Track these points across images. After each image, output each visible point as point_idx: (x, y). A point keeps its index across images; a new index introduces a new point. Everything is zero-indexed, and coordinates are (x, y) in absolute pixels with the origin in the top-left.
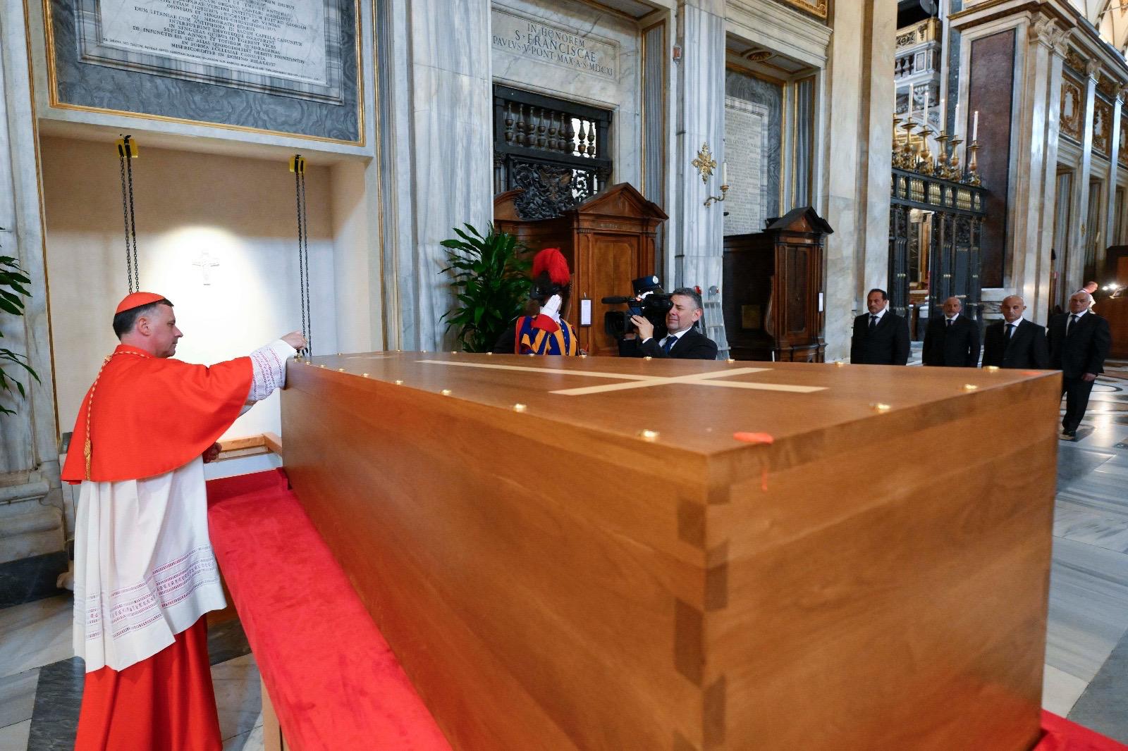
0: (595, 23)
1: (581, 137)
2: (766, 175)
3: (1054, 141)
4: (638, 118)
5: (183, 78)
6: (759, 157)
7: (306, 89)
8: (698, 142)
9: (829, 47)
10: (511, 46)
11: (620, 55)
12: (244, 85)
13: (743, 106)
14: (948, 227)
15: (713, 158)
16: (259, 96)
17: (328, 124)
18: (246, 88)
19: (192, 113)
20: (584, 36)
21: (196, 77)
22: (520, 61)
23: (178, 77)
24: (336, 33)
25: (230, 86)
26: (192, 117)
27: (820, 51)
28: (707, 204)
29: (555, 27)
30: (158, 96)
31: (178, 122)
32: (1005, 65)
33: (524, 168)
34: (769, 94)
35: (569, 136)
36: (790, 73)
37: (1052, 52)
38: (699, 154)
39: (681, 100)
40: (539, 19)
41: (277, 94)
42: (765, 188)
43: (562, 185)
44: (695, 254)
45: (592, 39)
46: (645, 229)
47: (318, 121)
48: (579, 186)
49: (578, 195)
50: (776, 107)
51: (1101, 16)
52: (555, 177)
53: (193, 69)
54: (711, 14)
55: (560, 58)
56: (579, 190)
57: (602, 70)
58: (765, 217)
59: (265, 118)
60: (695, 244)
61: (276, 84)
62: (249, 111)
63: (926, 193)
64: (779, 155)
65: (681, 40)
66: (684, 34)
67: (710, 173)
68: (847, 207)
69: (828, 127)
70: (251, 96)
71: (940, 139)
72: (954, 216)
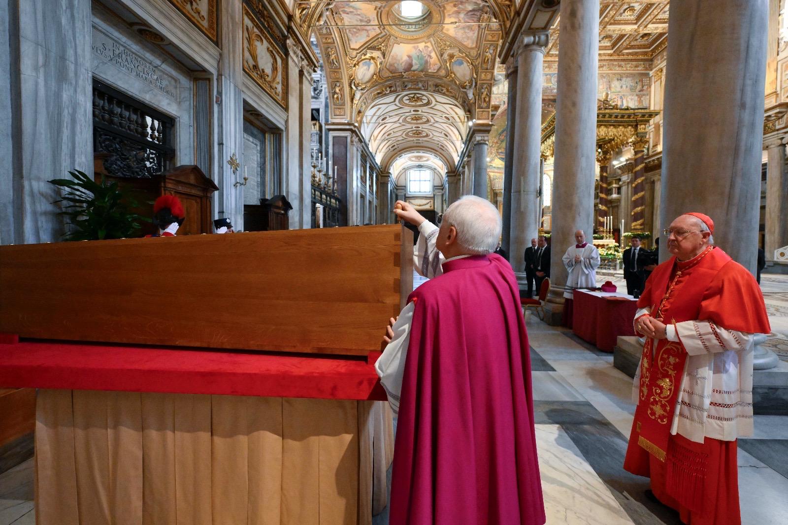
0: (163, 62)
1: (153, 128)
2: (259, 176)
3: (359, 185)
4: (192, 128)
6: (256, 166)
8: (230, 152)
9: (287, 122)
10: (99, 52)
11: (180, 87)
13: (248, 138)
14: (329, 213)
20: (156, 67)
22: (106, 65)
27: (283, 122)
28: (235, 185)
29: (133, 53)
32: (344, 150)
33: (109, 140)
34: (260, 136)
35: (145, 126)
36: (269, 128)
37: (357, 150)
38: (231, 158)
39: (221, 126)
40: (122, 43)
42: (259, 183)
43: (139, 157)
44: (229, 212)
45: (161, 71)
46: (205, 193)
48: (151, 160)
49: (151, 165)
50: (263, 143)
51: (369, 141)
52: (133, 150)
54: (236, 86)
55: (138, 75)
56: (151, 163)
57: (167, 92)
63: (321, 197)
64: (265, 167)
65: (220, 93)
66: (222, 90)
67: (237, 169)
68: (296, 198)
69: (287, 159)
71: (325, 175)
72: (330, 209)
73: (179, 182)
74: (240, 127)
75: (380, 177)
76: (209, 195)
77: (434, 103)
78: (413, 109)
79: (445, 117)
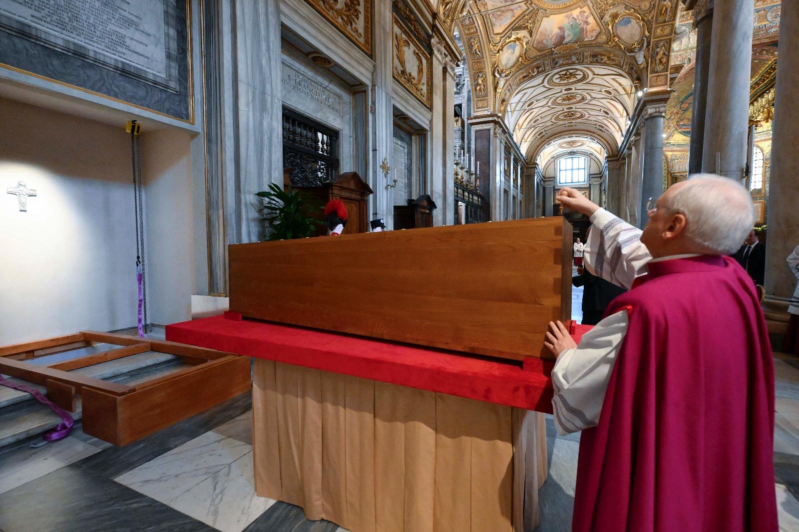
0: (330, 83)
1: (323, 143)
2: (406, 178)
3: (503, 179)
4: (352, 139)
5: (42, 44)
6: (404, 168)
7: (151, 77)
8: (382, 156)
9: (431, 121)
10: (286, 83)
11: (343, 103)
12: (99, 63)
13: (397, 142)
14: (470, 211)
15: (388, 166)
16: (112, 73)
17: (167, 105)
18: (100, 65)
19: (50, 73)
20: (325, 88)
21: (56, 47)
22: (292, 94)
23: (38, 42)
24: (173, 45)
25: (86, 60)
26: (50, 76)
27: (428, 122)
28: (387, 188)
29: (309, 79)
30: (17, 52)
31: (37, 76)
32: (487, 144)
34: (407, 138)
35: (317, 141)
36: (415, 130)
37: (501, 142)
39: (374, 133)
40: (301, 72)
41: (127, 75)
42: (406, 184)
43: (313, 169)
44: (382, 213)
45: (329, 91)
47: (159, 101)
48: (322, 171)
49: (321, 175)
50: (410, 145)
51: (514, 131)
52: (309, 164)
53: (52, 39)
54: (387, 94)
55: (312, 97)
56: (321, 173)
57: (333, 109)
58: (407, 198)
59: (116, 90)
60: (382, 209)
61: (127, 69)
62: (102, 82)
63: (463, 195)
64: (411, 169)
65: (374, 103)
66: (375, 100)
67: (388, 173)
68: (439, 197)
69: (432, 159)
70: (104, 73)
71: (467, 172)
72: (472, 206)
73: (342, 188)
74: (390, 133)
75: (525, 170)
76: (365, 199)
77: (591, 76)
78: (564, 88)
79: (605, 91)
